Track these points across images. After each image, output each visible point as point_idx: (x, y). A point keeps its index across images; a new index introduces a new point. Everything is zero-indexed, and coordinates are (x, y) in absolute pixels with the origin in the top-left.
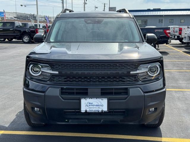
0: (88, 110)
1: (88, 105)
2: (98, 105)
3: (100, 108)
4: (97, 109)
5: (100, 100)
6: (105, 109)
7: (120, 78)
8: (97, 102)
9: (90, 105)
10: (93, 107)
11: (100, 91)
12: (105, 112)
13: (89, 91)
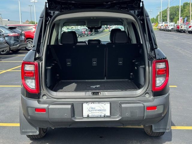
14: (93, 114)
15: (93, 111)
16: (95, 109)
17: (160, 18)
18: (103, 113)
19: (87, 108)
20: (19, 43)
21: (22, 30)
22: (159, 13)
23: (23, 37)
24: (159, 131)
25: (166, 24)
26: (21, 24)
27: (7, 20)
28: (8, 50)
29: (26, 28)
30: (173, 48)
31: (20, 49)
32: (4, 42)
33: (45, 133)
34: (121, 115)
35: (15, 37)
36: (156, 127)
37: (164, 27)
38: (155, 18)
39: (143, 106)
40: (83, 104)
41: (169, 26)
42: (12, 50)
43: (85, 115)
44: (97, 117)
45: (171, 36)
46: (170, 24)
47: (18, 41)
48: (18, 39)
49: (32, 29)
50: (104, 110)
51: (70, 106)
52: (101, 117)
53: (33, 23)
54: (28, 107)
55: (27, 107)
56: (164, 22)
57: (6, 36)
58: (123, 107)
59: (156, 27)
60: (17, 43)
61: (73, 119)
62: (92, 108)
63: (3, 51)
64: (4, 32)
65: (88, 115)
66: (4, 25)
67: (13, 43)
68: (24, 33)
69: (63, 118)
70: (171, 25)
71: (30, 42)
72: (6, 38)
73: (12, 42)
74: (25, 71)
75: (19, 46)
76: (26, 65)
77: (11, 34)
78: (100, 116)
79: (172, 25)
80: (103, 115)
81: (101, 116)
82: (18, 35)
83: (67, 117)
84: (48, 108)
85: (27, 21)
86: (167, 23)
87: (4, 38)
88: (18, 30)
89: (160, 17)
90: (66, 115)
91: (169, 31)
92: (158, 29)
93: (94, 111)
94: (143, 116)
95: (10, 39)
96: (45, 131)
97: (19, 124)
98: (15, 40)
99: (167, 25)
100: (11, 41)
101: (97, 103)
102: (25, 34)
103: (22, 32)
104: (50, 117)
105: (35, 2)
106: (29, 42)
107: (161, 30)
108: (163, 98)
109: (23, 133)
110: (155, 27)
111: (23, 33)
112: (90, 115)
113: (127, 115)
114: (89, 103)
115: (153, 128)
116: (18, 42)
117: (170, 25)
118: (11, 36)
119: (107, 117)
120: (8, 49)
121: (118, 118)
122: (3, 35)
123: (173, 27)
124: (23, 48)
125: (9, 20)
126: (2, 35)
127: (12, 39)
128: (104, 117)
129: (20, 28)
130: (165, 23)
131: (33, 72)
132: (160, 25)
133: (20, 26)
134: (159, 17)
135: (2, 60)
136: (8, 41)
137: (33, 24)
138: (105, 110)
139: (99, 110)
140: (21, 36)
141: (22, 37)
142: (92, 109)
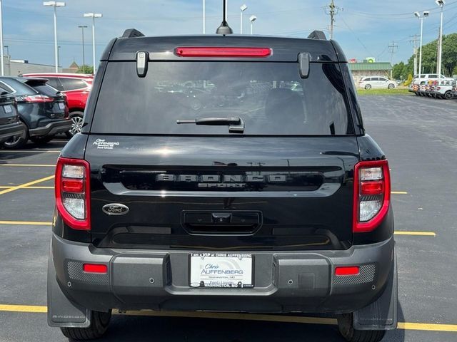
14: (215, 280)
15: (213, 273)
16: (218, 269)
17: (418, 64)
18: (236, 277)
19: (201, 267)
20: (50, 120)
21: (60, 88)
22: (415, 52)
23: (62, 106)
24: (368, 327)
25: (434, 79)
26: (57, 73)
27: (23, 62)
28: (24, 136)
29: (71, 83)
30: (444, 141)
31: (54, 134)
32: (14, 117)
33: (106, 329)
34: (277, 284)
35: (41, 104)
36: (361, 319)
37: (428, 88)
38: (406, 63)
39: (327, 264)
40: (192, 258)
41: (440, 84)
42: (32, 138)
43: (195, 281)
44: (223, 288)
45: (443, 111)
46: (443, 80)
47: (48, 116)
48: (48, 111)
49: (85, 86)
50: (238, 272)
51: (162, 259)
52: (231, 288)
53: (88, 71)
54: (67, 261)
55: (66, 259)
56: (427, 75)
57: (20, 103)
58: (281, 266)
59: (408, 88)
60: (45, 121)
61: (168, 289)
62: (211, 267)
63: (11, 139)
64: (15, 91)
65: (203, 282)
66: (14, 76)
67: (37, 120)
68: (65, 95)
69: (146, 287)
70: (445, 82)
71: (78, 119)
72: (20, 108)
73: (35, 117)
74: (64, 180)
75: (51, 128)
76: (66, 166)
77: (33, 98)
78: (228, 286)
79: (448, 83)
80: (235, 283)
81: (230, 285)
82: (49, 100)
83: (153, 286)
84: (112, 264)
85: (74, 65)
86: (436, 77)
87: (14, 108)
88: (51, 89)
89: (418, 61)
90: (152, 281)
91: (439, 98)
92: (410, 91)
93: (217, 273)
94: (327, 287)
95: (30, 110)
96: (104, 323)
97: (46, 307)
98: (40, 113)
99: (436, 83)
100: (31, 115)
101: (222, 255)
102: (68, 98)
103: (59, 93)
104: (115, 284)
105: (94, 17)
106: (76, 118)
107: (419, 94)
108: (374, 248)
109: (53, 322)
110: (405, 87)
111: (61, 94)
112: (207, 283)
113: (291, 283)
114: (204, 255)
115: (356, 321)
116: (50, 117)
117: (442, 83)
118: (33, 103)
119: (246, 287)
120: (23, 134)
121: (270, 290)
122: (14, 98)
123: (450, 88)
124: (60, 132)
125: (26, 62)
126: (11, 98)
127: (34, 109)
128: (239, 287)
129: (55, 83)
130: (430, 77)
131: (81, 181)
132: (418, 80)
133: (56, 79)
134: (415, 60)
135: (9, 161)
136: (24, 114)
137: (89, 73)
138: (240, 272)
139: (226, 272)
140: (58, 102)
141: (60, 104)
142: (211, 269)
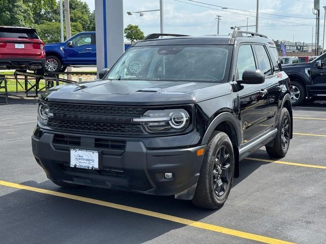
0: (78, 165)
1: (79, 158)
2: (89, 160)
3: (91, 163)
4: (87, 165)
5: (91, 153)
6: (96, 165)
7: (118, 126)
8: (87, 156)
9: (79, 159)
10: (83, 161)
11: (93, 141)
12: (96, 170)
13: (82, 140)
